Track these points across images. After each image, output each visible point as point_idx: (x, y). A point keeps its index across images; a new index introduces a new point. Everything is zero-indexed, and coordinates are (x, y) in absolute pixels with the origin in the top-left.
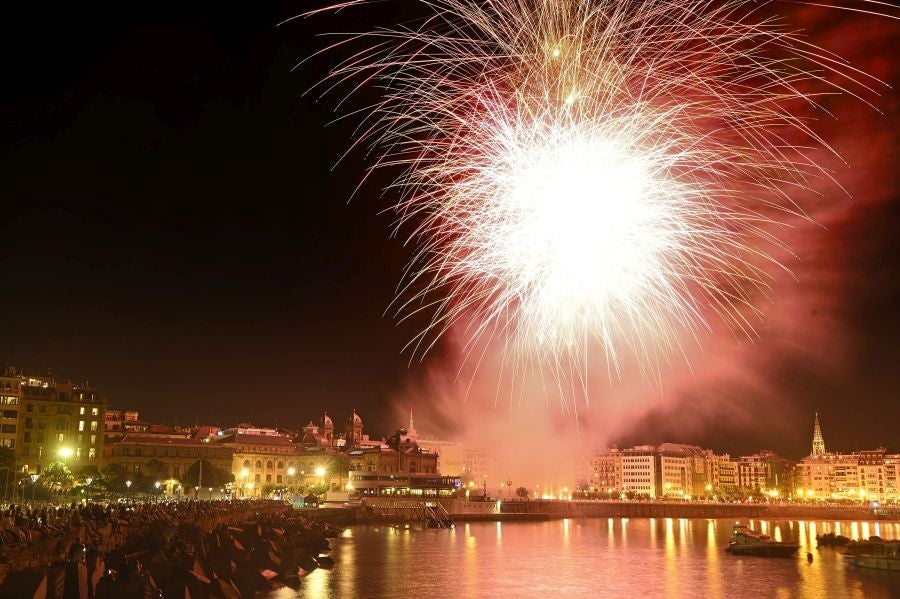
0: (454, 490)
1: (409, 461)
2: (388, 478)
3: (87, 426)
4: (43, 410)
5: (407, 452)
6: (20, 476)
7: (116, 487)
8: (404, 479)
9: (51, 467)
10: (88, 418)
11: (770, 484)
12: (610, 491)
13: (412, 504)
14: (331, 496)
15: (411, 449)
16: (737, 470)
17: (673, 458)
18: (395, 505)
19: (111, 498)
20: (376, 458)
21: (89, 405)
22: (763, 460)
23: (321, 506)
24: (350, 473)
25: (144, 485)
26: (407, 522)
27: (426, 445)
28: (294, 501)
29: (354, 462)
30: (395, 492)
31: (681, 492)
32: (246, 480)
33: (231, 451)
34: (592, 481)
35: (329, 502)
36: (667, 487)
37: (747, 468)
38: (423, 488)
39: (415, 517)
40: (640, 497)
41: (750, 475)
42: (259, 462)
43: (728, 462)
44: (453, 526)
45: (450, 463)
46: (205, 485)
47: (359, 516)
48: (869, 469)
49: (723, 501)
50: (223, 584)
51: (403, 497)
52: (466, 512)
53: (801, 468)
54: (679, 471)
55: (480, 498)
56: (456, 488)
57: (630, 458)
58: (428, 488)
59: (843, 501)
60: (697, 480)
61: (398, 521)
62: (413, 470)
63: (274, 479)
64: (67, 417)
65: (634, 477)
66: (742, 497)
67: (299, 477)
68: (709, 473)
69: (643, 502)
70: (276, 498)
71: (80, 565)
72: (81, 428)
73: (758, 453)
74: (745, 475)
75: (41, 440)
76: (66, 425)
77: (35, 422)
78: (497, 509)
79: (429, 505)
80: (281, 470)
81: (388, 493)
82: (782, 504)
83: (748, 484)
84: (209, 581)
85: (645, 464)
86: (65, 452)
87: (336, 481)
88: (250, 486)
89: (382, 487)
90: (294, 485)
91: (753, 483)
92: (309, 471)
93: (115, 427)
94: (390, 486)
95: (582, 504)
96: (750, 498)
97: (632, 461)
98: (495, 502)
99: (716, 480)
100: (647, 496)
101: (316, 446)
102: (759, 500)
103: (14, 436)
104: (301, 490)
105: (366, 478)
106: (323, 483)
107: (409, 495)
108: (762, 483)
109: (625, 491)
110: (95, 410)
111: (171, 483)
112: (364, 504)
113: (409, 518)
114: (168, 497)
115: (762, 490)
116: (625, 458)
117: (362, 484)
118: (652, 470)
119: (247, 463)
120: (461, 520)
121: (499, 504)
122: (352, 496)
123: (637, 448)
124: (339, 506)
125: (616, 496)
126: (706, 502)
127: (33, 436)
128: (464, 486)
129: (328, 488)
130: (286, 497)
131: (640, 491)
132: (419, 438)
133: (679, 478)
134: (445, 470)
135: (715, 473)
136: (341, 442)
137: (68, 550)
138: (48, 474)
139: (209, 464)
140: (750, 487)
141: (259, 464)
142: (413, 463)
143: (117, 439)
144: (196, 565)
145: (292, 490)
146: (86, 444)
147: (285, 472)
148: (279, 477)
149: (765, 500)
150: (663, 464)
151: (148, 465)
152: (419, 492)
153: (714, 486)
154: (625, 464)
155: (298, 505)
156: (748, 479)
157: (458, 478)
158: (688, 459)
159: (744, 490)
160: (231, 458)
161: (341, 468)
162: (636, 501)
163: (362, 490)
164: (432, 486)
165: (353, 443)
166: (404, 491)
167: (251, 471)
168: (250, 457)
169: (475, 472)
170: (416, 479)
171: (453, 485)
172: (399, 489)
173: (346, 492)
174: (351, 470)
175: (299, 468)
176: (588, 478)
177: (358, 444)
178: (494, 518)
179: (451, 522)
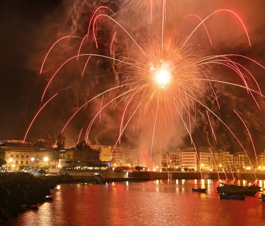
0: (107, 167)
1: (86, 155)
8: (85, 162)
11: (247, 164)
12: (177, 167)
13: (88, 174)
14: (51, 170)
15: (87, 149)
16: (233, 158)
17: (205, 153)
18: (80, 174)
20: (71, 153)
22: (244, 154)
23: (46, 175)
24: (60, 160)
26: (86, 182)
27: (95, 147)
28: (34, 173)
29: (62, 155)
30: (80, 168)
31: (208, 168)
32: (12, 163)
33: (5, 150)
34: (169, 163)
35: (50, 173)
36: (202, 166)
37: (237, 157)
38: (93, 167)
39: (89, 180)
40: (190, 170)
41: (238, 160)
42: (17, 155)
43: (229, 155)
44: (107, 183)
45: (105, 155)
47: (64, 179)
49: (227, 171)
51: (84, 170)
52: (113, 177)
53: (260, 157)
54: (207, 159)
55: (120, 170)
56: (108, 166)
57: (186, 153)
58: (96, 166)
61: (82, 180)
62: (88, 159)
63: (24, 163)
65: (188, 161)
66: (234, 170)
67: (36, 162)
68: (221, 160)
69: (192, 172)
70: (26, 171)
74: (236, 160)
78: (127, 176)
79: (96, 174)
80: (27, 159)
82: (252, 172)
83: (237, 164)
85: (192, 155)
87: (53, 163)
88: (14, 166)
89: (75, 166)
90: (34, 165)
91: (240, 164)
92: (41, 159)
94: (78, 166)
95: (164, 173)
96: (238, 170)
97: (187, 154)
98: (125, 173)
99: (223, 163)
100: (193, 170)
102: (242, 171)
104: (37, 168)
105: (67, 162)
108: (243, 164)
109: (183, 167)
112: (66, 174)
113: (87, 180)
115: (244, 167)
116: (183, 153)
117: (65, 165)
118: (195, 158)
119: (12, 156)
120: (110, 181)
121: (127, 173)
122: (61, 170)
123: (189, 148)
124: (55, 175)
125: (179, 169)
126: (219, 172)
128: (112, 166)
129: (50, 167)
131: (190, 168)
132: (91, 144)
133: (208, 162)
134: (103, 159)
135: (223, 159)
136: (55, 146)
140: (238, 165)
141: (17, 156)
142: (88, 156)
145: (33, 168)
147: (30, 160)
148: (27, 162)
149: (245, 171)
150: (201, 156)
152: (91, 168)
153: (223, 165)
154: (183, 156)
155: (36, 174)
156: (237, 162)
157: (109, 162)
158: (212, 153)
159: (236, 167)
160: (5, 153)
161: (56, 158)
162: (189, 172)
163: (65, 168)
164: (97, 166)
165: (61, 146)
166: (84, 168)
167: (14, 159)
168: (13, 153)
169: (116, 160)
170: (90, 163)
171: (107, 165)
172: (82, 167)
173: (58, 168)
174: (60, 159)
175: (36, 157)
176: (167, 162)
177: (64, 147)
178: (126, 180)
179: (106, 181)
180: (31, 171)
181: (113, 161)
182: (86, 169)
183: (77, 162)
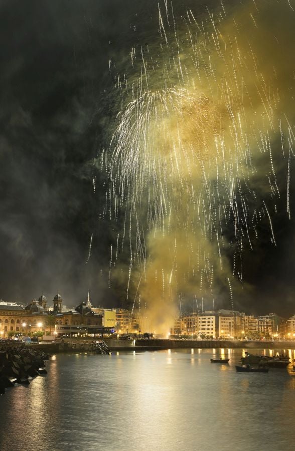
1: (87, 319)
2: (76, 328)
5: (86, 314)
8: (85, 328)
11: (274, 331)
12: (192, 334)
13: (88, 342)
14: (45, 337)
15: (88, 313)
16: (257, 324)
17: (225, 317)
18: (80, 342)
20: (69, 318)
22: (270, 318)
23: (40, 343)
24: (56, 326)
26: (86, 351)
27: (96, 311)
28: (25, 341)
29: (58, 320)
30: (80, 335)
31: (229, 335)
34: (183, 330)
35: (45, 340)
36: (222, 332)
37: (262, 323)
38: (95, 334)
39: (90, 349)
40: (208, 337)
41: (264, 326)
43: (253, 319)
44: (110, 353)
45: (108, 320)
47: (60, 348)
49: (250, 339)
51: (83, 338)
52: (117, 346)
53: (290, 322)
54: (228, 324)
55: (125, 338)
56: (112, 333)
57: (203, 317)
58: (97, 333)
60: (237, 328)
61: (82, 349)
62: (89, 324)
63: (15, 329)
65: (205, 327)
66: (260, 337)
67: (28, 327)
68: (243, 325)
69: (210, 340)
70: (16, 339)
73: (268, 315)
74: (261, 326)
78: (133, 344)
79: (98, 342)
80: (18, 324)
81: (76, 336)
82: (280, 340)
83: (263, 330)
85: (210, 320)
87: (48, 330)
88: (2, 332)
89: (73, 333)
90: (25, 332)
91: (266, 330)
92: (34, 324)
94: (77, 333)
95: (178, 341)
96: (264, 338)
97: (204, 319)
98: (132, 340)
99: (246, 329)
100: (211, 337)
101: (37, 311)
102: (268, 339)
104: (29, 335)
105: (64, 328)
106: (41, 331)
107: (87, 337)
108: (270, 330)
109: (200, 334)
112: (63, 341)
113: (87, 349)
115: (270, 334)
116: (200, 317)
117: (62, 331)
118: (214, 324)
119: (0, 320)
120: (114, 350)
121: (134, 341)
122: (57, 338)
123: (206, 312)
124: (49, 343)
125: (195, 337)
126: (242, 340)
128: (116, 332)
129: (44, 334)
131: (207, 335)
132: (92, 307)
133: (228, 328)
134: (106, 324)
136: (51, 309)
140: (264, 332)
141: (7, 321)
142: (89, 320)
145: (24, 335)
147: (21, 325)
148: (17, 328)
149: (271, 338)
150: (220, 320)
152: (92, 335)
153: (246, 332)
154: (199, 320)
155: (28, 343)
156: (263, 328)
157: (113, 328)
158: (233, 317)
159: (262, 334)
161: (51, 322)
162: (206, 340)
163: (62, 334)
164: (99, 332)
165: (57, 309)
166: (84, 335)
167: (2, 324)
169: (122, 325)
170: (91, 329)
171: (110, 332)
172: (82, 334)
173: (53, 335)
174: (56, 324)
175: (28, 323)
176: (181, 328)
177: (60, 310)
178: (133, 349)
179: (109, 351)
180: (22, 339)
181: (118, 327)
182: (87, 336)
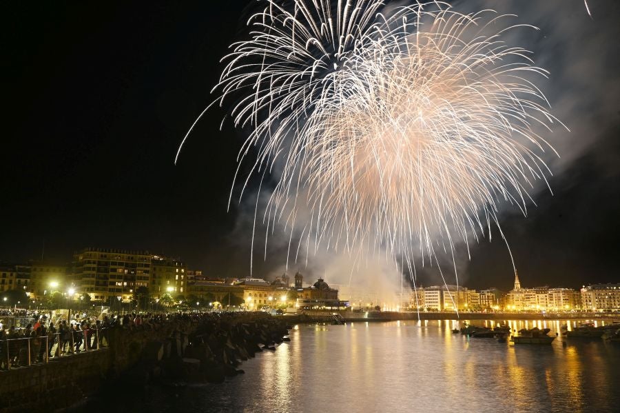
0: (345, 307)
1: (325, 294)
3: (180, 278)
4: (160, 270)
6: (151, 300)
7: (192, 305)
8: (323, 302)
9: (164, 295)
10: (180, 274)
11: (495, 303)
12: (419, 307)
13: (326, 314)
14: (289, 310)
15: (326, 288)
16: (479, 297)
17: (449, 292)
18: (318, 314)
19: (191, 310)
20: (309, 292)
21: (180, 268)
22: (491, 292)
23: (284, 315)
24: (298, 299)
25: (204, 304)
26: (324, 322)
27: (333, 286)
29: (300, 294)
30: (318, 308)
31: (452, 308)
32: (250, 302)
33: (243, 289)
34: (410, 303)
35: (288, 312)
36: (446, 305)
37: (484, 296)
38: (332, 307)
39: (328, 320)
40: (433, 310)
41: (485, 299)
43: (475, 293)
44: (345, 324)
45: (342, 294)
46: (232, 304)
47: (302, 320)
48: (541, 296)
49: (473, 311)
50: (241, 350)
51: (322, 310)
52: (352, 317)
53: (509, 296)
54: (452, 298)
55: (358, 311)
56: (347, 306)
57: (429, 292)
59: (529, 311)
60: (460, 302)
61: (320, 321)
62: (327, 298)
63: (263, 302)
64: (171, 273)
65: (431, 301)
66: (481, 310)
67: (274, 301)
68: (466, 299)
69: (435, 312)
70: (264, 311)
71: (177, 340)
72: (177, 278)
73: (489, 289)
74: (483, 299)
75: (160, 284)
76: (170, 276)
77: (157, 275)
78: (366, 316)
79: (334, 314)
80: (265, 298)
81: (315, 309)
82: (500, 312)
83: (484, 303)
84: (234, 348)
85: (436, 294)
86: (170, 289)
87: (291, 303)
88: (252, 305)
89: (313, 306)
90: (272, 305)
91: (487, 303)
92: (279, 298)
93: (192, 278)
94: (316, 305)
95: (406, 314)
96: (486, 310)
98: (365, 313)
99: (469, 302)
100: (437, 310)
101: (281, 287)
102: (490, 311)
103: (148, 282)
104: (275, 307)
105: (305, 302)
107: (325, 310)
108: (491, 303)
109: (426, 307)
110: (183, 270)
111: (216, 303)
112: (304, 313)
113: (325, 320)
114: (215, 309)
115: (491, 306)
116: (426, 292)
117: (303, 304)
118: (439, 297)
119: (250, 295)
120: (349, 321)
121: (367, 313)
122: (298, 310)
123: (432, 287)
124: (293, 315)
125: (422, 309)
126: (465, 312)
127: (156, 282)
128: (351, 305)
129: (287, 306)
130: (268, 310)
131: (433, 307)
133: (452, 301)
135: (469, 298)
136: (293, 285)
137: (172, 333)
138: (163, 299)
139: (233, 295)
140: (485, 305)
141: (256, 295)
143: (193, 283)
144: (229, 341)
145: (271, 307)
146: (179, 286)
147: (268, 299)
148: (265, 301)
149: (492, 311)
150: (444, 295)
151: (207, 295)
152: (329, 308)
153: (468, 305)
154: (426, 295)
155: (274, 314)
156: (484, 301)
157: (348, 301)
158: (456, 292)
159: (483, 306)
160: (243, 292)
161: (293, 297)
162: (432, 312)
163: (303, 307)
164: (335, 305)
165: (298, 285)
166: (322, 308)
168: (251, 292)
170: (328, 302)
171: (345, 305)
172: (320, 307)
173: (296, 308)
175: (274, 297)
177: (301, 286)
178: (365, 320)
179: (345, 322)
183: (315, 302)
